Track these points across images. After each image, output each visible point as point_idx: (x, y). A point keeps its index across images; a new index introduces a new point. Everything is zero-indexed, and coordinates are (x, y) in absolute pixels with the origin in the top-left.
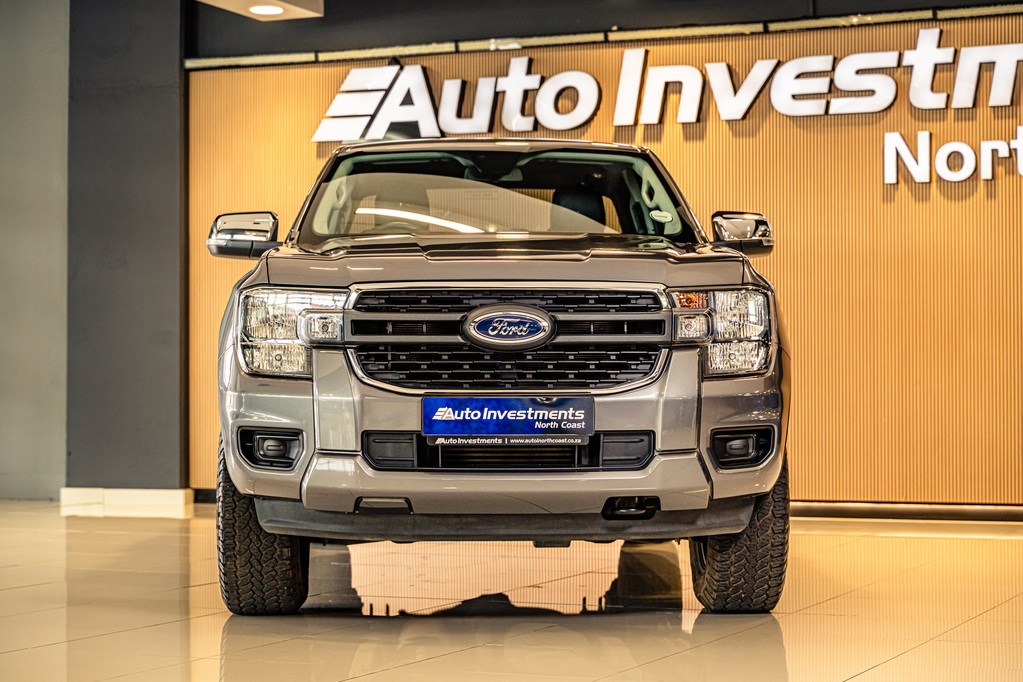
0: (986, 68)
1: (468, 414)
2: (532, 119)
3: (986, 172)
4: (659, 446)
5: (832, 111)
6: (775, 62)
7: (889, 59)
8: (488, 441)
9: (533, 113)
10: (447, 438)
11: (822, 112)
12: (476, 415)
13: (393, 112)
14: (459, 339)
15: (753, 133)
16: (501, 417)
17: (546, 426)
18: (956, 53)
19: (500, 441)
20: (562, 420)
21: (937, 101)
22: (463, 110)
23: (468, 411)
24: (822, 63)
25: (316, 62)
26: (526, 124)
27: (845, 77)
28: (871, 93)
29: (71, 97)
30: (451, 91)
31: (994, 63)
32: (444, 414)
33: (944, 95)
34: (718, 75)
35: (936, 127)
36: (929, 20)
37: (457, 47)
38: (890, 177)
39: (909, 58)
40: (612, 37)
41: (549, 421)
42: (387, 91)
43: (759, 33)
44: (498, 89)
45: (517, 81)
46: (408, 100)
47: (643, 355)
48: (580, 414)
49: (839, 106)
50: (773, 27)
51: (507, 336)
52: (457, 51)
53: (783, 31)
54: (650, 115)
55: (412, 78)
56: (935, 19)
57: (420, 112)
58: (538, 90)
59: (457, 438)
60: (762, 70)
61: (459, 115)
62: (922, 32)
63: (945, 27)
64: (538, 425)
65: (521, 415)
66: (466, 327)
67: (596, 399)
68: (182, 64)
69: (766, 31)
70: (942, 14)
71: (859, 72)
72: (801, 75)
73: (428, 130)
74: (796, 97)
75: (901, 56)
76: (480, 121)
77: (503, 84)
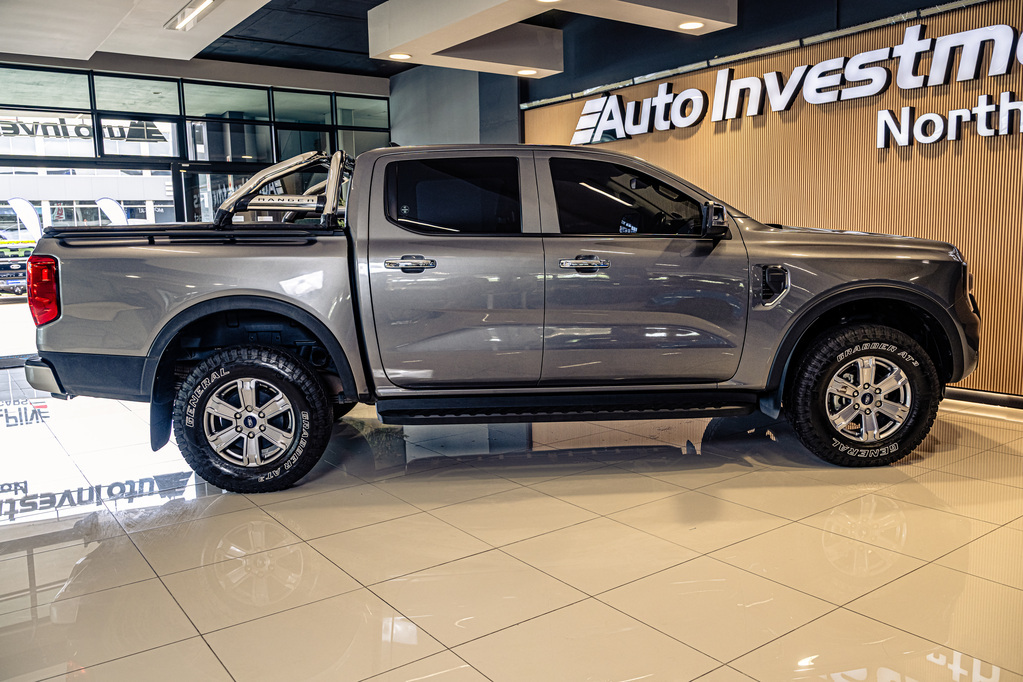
2: (669, 122)
3: (952, 135)
5: (842, 98)
7: (883, 54)
9: (670, 118)
11: (836, 99)
13: (605, 125)
15: (794, 119)
18: (933, 42)
22: (636, 121)
24: (837, 63)
25: (573, 99)
26: (666, 125)
28: (869, 81)
29: (480, 130)
30: (630, 108)
31: (962, 46)
34: (771, 80)
35: (914, 103)
36: (914, 19)
37: (633, 81)
38: (881, 143)
39: (898, 51)
40: (713, 63)
42: (602, 112)
43: (797, 47)
44: (653, 105)
45: (662, 98)
46: (611, 117)
49: (847, 93)
50: (805, 42)
52: (634, 84)
53: (814, 44)
54: (732, 113)
55: (613, 103)
56: (918, 18)
57: (616, 124)
58: (672, 103)
63: (926, 22)
68: (519, 107)
69: (801, 45)
70: (924, 12)
71: (862, 67)
72: (823, 75)
73: (620, 134)
74: (819, 91)
75: (891, 52)
76: (644, 125)
77: (655, 101)
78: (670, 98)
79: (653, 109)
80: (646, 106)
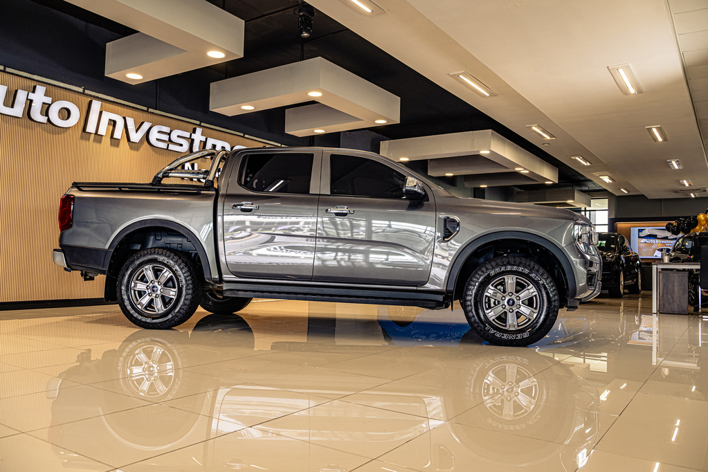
2: (47, 118)
5: (169, 148)
7: (187, 135)
9: (47, 114)
11: (166, 148)
18: (206, 139)
24: (167, 129)
26: (43, 119)
27: (174, 137)
28: (181, 145)
31: (216, 145)
34: (130, 122)
36: (198, 125)
37: (5, 69)
39: (194, 136)
40: (87, 92)
43: (144, 110)
44: (29, 98)
45: (39, 97)
49: (172, 147)
50: (151, 110)
53: (154, 113)
54: (102, 131)
56: (200, 126)
58: (50, 105)
69: (148, 111)
70: (202, 124)
71: (178, 136)
72: (159, 132)
74: (158, 140)
75: (191, 135)
76: (18, 110)
77: (31, 96)
78: (48, 100)
79: (29, 102)
80: (22, 96)
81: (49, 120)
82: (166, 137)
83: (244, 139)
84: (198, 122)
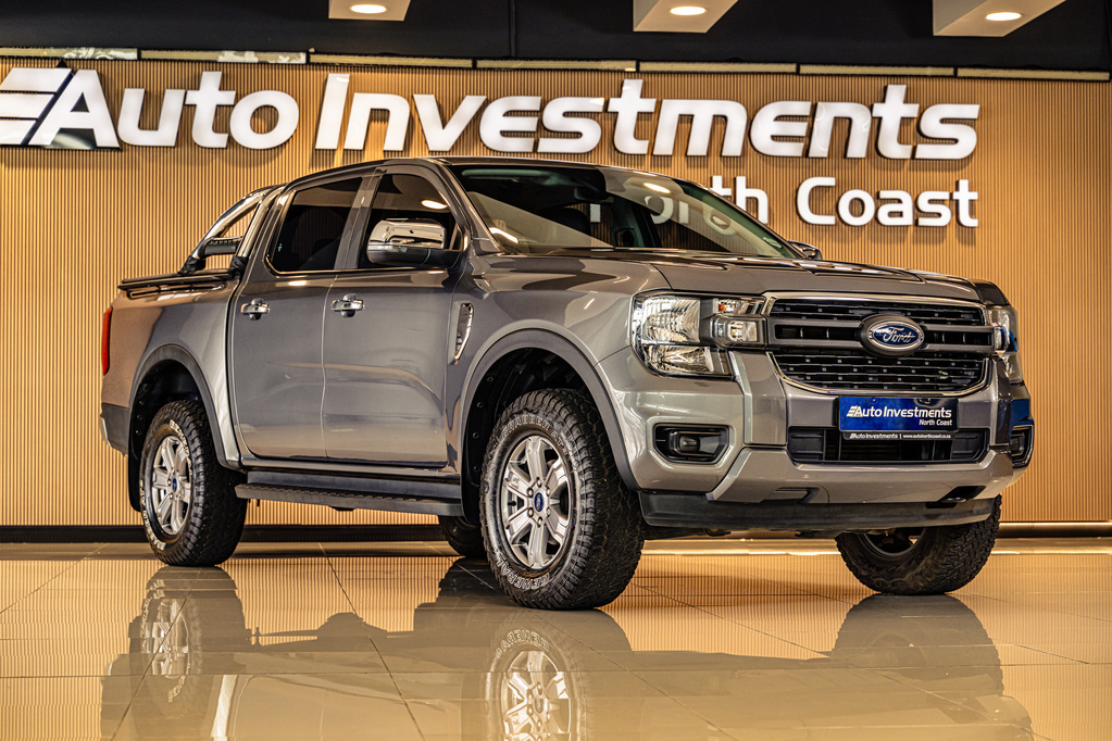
0: (686, 120)
1: (873, 412)
2: (227, 135)
4: (992, 442)
5: (541, 149)
6: (483, 98)
7: (596, 104)
8: (888, 436)
9: (227, 130)
10: (858, 433)
11: (530, 150)
12: (878, 413)
13: (63, 115)
14: (858, 345)
16: (897, 415)
17: (927, 423)
18: (658, 104)
19: (896, 436)
20: (937, 418)
21: (639, 147)
23: (872, 409)
24: (530, 103)
26: (219, 141)
27: (554, 116)
28: (578, 135)
30: (133, 100)
31: (692, 116)
32: (855, 412)
33: (647, 142)
34: (427, 106)
36: (632, 72)
38: (596, 216)
39: (614, 105)
40: (314, 59)
41: (929, 418)
42: (57, 95)
43: (467, 69)
44: (187, 103)
45: (209, 95)
46: (81, 106)
47: (966, 363)
48: (949, 413)
49: (547, 145)
50: (481, 64)
51: (896, 344)
52: (140, 58)
53: (491, 69)
54: (354, 141)
55: (86, 83)
56: (638, 73)
57: (96, 119)
58: (233, 106)
59: (864, 433)
60: (470, 105)
61: (142, 126)
62: (626, 81)
63: (649, 78)
64: (922, 422)
65: (910, 413)
66: (863, 334)
67: (960, 400)
69: (474, 68)
70: (645, 67)
71: (566, 114)
72: (508, 114)
73: (105, 137)
74: (504, 133)
75: (607, 104)
76: (166, 134)
77: (193, 97)
78: (227, 97)
79: (188, 111)
80: (173, 102)
81: (231, 140)
82: (528, 124)
83: (796, 79)
84: (630, 67)
